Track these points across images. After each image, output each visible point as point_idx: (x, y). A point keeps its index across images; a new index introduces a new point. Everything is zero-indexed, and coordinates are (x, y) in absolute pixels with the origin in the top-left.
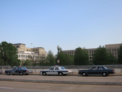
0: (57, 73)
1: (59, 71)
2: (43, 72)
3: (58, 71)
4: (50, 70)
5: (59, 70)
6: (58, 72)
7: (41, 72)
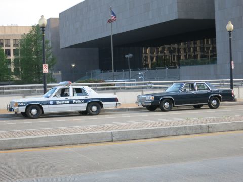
0: (83, 107)
1: (89, 99)
2: (30, 106)
3: (86, 101)
4: (55, 99)
5: (88, 97)
6: (86, 104)
7: (18, 105)
